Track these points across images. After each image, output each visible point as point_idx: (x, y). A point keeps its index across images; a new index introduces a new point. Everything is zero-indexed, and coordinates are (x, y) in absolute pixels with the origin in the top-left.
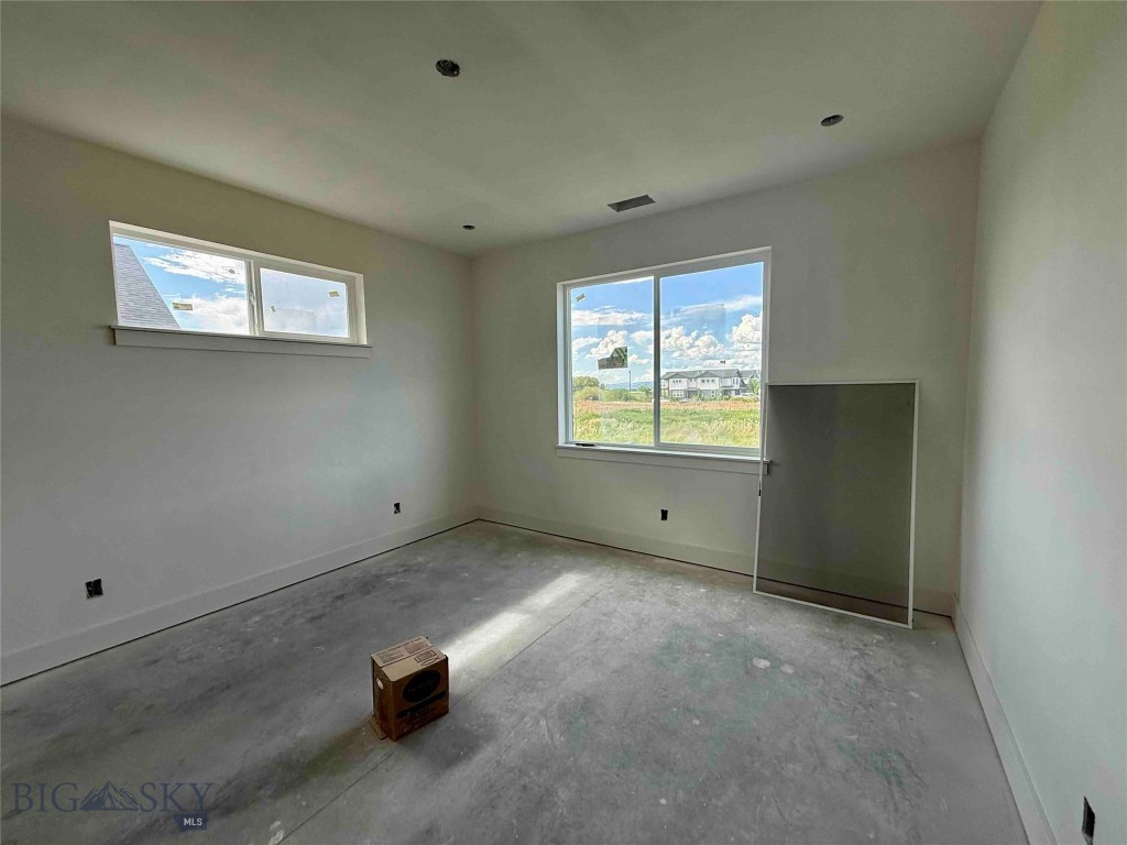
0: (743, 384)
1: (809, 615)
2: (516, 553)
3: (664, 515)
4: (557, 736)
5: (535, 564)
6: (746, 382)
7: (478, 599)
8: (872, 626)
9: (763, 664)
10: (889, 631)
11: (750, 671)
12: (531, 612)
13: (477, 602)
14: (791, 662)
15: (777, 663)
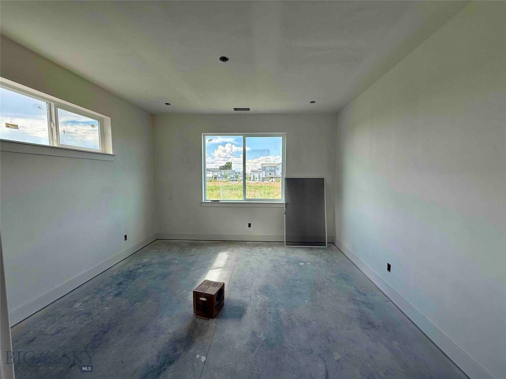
0: (222, 175)
1: (303, 250)
2: (191, 249)
3: (250, 225)
4: (266, 298)
5: (203, 252)
6: (223, 174)
7: (193, 269)
8: (318, 248)
9: (302, 264)
10: (322, 249)
11: (300, 266)
12: (221, 268)
13: (193, 270)
14: (308, 262)
15: (305, 263)
